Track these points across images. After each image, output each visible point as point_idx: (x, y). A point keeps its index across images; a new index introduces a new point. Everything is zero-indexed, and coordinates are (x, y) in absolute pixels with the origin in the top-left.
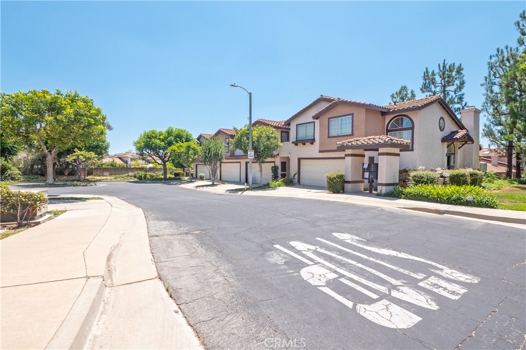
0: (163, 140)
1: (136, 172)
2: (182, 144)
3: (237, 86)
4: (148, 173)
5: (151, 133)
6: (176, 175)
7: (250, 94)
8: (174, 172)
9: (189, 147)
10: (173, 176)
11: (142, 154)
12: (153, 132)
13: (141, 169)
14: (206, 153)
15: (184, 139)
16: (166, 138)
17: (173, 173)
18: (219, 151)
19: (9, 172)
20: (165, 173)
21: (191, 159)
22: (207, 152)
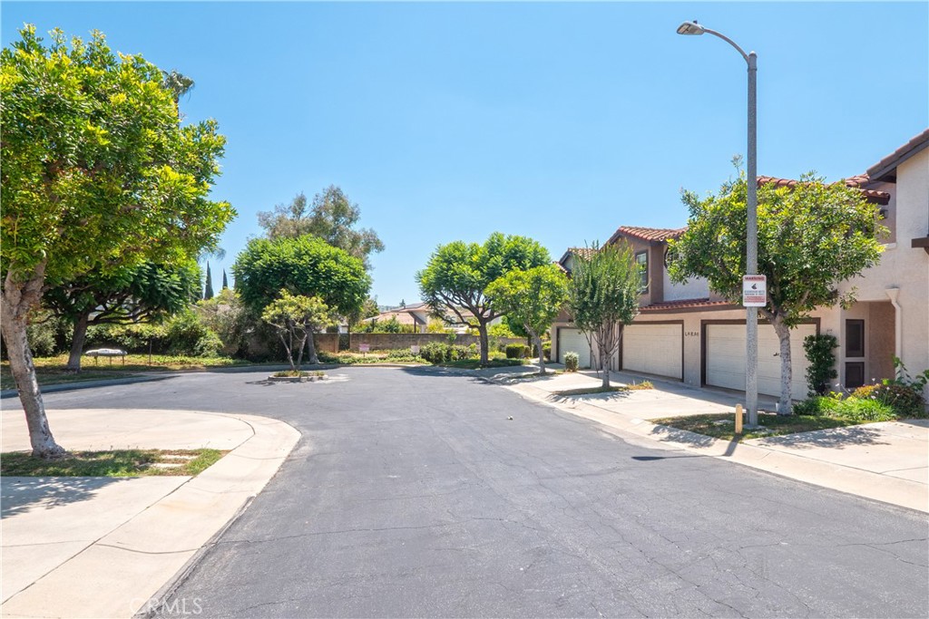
0: (477, 267)
1: (431, 345)
2: (522, 273)
3: (704, 31)
4: (454, 346)
5: (451, 249)
6: (512, 352)
7: (751, 59)
8: (507, 346)
9: (538, 280)
10: (503, 356)
11: (434, 303)
12: (456, 247)
13: (442, 337)
14: (584, 293)
15: (527, 261)
16: (484, 260)
17: (505, 349)
18: (623, 286)
19: (202, 341)
20: (485, 350)
21: (542, 314)
22: (588, 290)
